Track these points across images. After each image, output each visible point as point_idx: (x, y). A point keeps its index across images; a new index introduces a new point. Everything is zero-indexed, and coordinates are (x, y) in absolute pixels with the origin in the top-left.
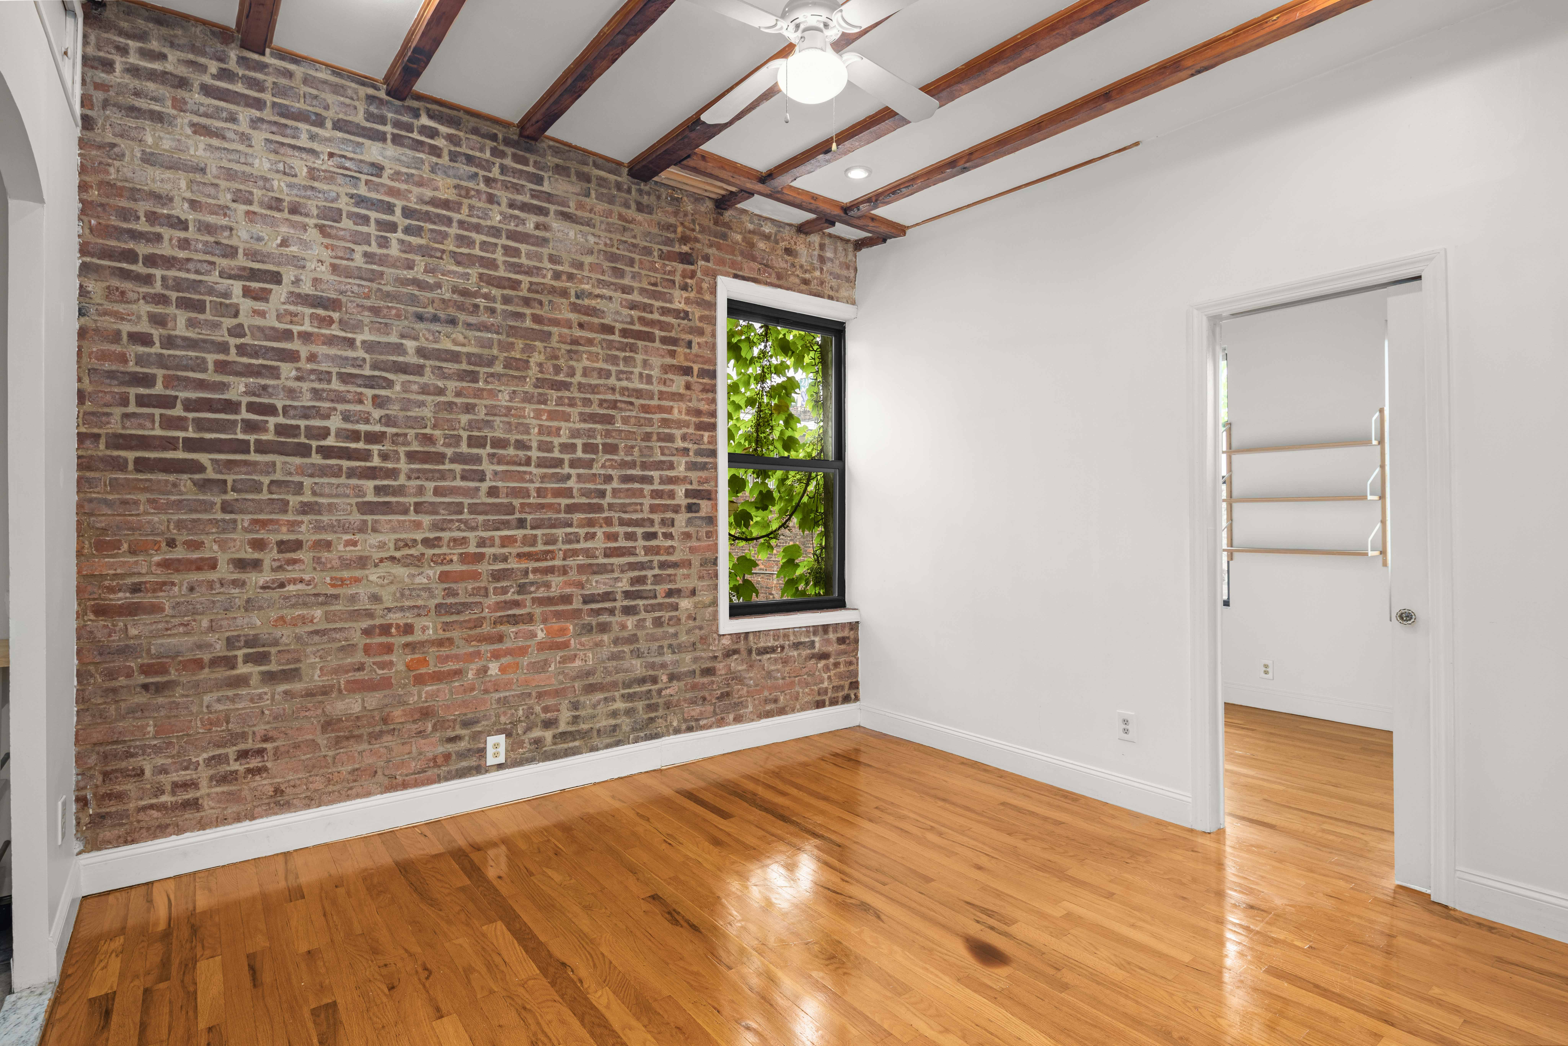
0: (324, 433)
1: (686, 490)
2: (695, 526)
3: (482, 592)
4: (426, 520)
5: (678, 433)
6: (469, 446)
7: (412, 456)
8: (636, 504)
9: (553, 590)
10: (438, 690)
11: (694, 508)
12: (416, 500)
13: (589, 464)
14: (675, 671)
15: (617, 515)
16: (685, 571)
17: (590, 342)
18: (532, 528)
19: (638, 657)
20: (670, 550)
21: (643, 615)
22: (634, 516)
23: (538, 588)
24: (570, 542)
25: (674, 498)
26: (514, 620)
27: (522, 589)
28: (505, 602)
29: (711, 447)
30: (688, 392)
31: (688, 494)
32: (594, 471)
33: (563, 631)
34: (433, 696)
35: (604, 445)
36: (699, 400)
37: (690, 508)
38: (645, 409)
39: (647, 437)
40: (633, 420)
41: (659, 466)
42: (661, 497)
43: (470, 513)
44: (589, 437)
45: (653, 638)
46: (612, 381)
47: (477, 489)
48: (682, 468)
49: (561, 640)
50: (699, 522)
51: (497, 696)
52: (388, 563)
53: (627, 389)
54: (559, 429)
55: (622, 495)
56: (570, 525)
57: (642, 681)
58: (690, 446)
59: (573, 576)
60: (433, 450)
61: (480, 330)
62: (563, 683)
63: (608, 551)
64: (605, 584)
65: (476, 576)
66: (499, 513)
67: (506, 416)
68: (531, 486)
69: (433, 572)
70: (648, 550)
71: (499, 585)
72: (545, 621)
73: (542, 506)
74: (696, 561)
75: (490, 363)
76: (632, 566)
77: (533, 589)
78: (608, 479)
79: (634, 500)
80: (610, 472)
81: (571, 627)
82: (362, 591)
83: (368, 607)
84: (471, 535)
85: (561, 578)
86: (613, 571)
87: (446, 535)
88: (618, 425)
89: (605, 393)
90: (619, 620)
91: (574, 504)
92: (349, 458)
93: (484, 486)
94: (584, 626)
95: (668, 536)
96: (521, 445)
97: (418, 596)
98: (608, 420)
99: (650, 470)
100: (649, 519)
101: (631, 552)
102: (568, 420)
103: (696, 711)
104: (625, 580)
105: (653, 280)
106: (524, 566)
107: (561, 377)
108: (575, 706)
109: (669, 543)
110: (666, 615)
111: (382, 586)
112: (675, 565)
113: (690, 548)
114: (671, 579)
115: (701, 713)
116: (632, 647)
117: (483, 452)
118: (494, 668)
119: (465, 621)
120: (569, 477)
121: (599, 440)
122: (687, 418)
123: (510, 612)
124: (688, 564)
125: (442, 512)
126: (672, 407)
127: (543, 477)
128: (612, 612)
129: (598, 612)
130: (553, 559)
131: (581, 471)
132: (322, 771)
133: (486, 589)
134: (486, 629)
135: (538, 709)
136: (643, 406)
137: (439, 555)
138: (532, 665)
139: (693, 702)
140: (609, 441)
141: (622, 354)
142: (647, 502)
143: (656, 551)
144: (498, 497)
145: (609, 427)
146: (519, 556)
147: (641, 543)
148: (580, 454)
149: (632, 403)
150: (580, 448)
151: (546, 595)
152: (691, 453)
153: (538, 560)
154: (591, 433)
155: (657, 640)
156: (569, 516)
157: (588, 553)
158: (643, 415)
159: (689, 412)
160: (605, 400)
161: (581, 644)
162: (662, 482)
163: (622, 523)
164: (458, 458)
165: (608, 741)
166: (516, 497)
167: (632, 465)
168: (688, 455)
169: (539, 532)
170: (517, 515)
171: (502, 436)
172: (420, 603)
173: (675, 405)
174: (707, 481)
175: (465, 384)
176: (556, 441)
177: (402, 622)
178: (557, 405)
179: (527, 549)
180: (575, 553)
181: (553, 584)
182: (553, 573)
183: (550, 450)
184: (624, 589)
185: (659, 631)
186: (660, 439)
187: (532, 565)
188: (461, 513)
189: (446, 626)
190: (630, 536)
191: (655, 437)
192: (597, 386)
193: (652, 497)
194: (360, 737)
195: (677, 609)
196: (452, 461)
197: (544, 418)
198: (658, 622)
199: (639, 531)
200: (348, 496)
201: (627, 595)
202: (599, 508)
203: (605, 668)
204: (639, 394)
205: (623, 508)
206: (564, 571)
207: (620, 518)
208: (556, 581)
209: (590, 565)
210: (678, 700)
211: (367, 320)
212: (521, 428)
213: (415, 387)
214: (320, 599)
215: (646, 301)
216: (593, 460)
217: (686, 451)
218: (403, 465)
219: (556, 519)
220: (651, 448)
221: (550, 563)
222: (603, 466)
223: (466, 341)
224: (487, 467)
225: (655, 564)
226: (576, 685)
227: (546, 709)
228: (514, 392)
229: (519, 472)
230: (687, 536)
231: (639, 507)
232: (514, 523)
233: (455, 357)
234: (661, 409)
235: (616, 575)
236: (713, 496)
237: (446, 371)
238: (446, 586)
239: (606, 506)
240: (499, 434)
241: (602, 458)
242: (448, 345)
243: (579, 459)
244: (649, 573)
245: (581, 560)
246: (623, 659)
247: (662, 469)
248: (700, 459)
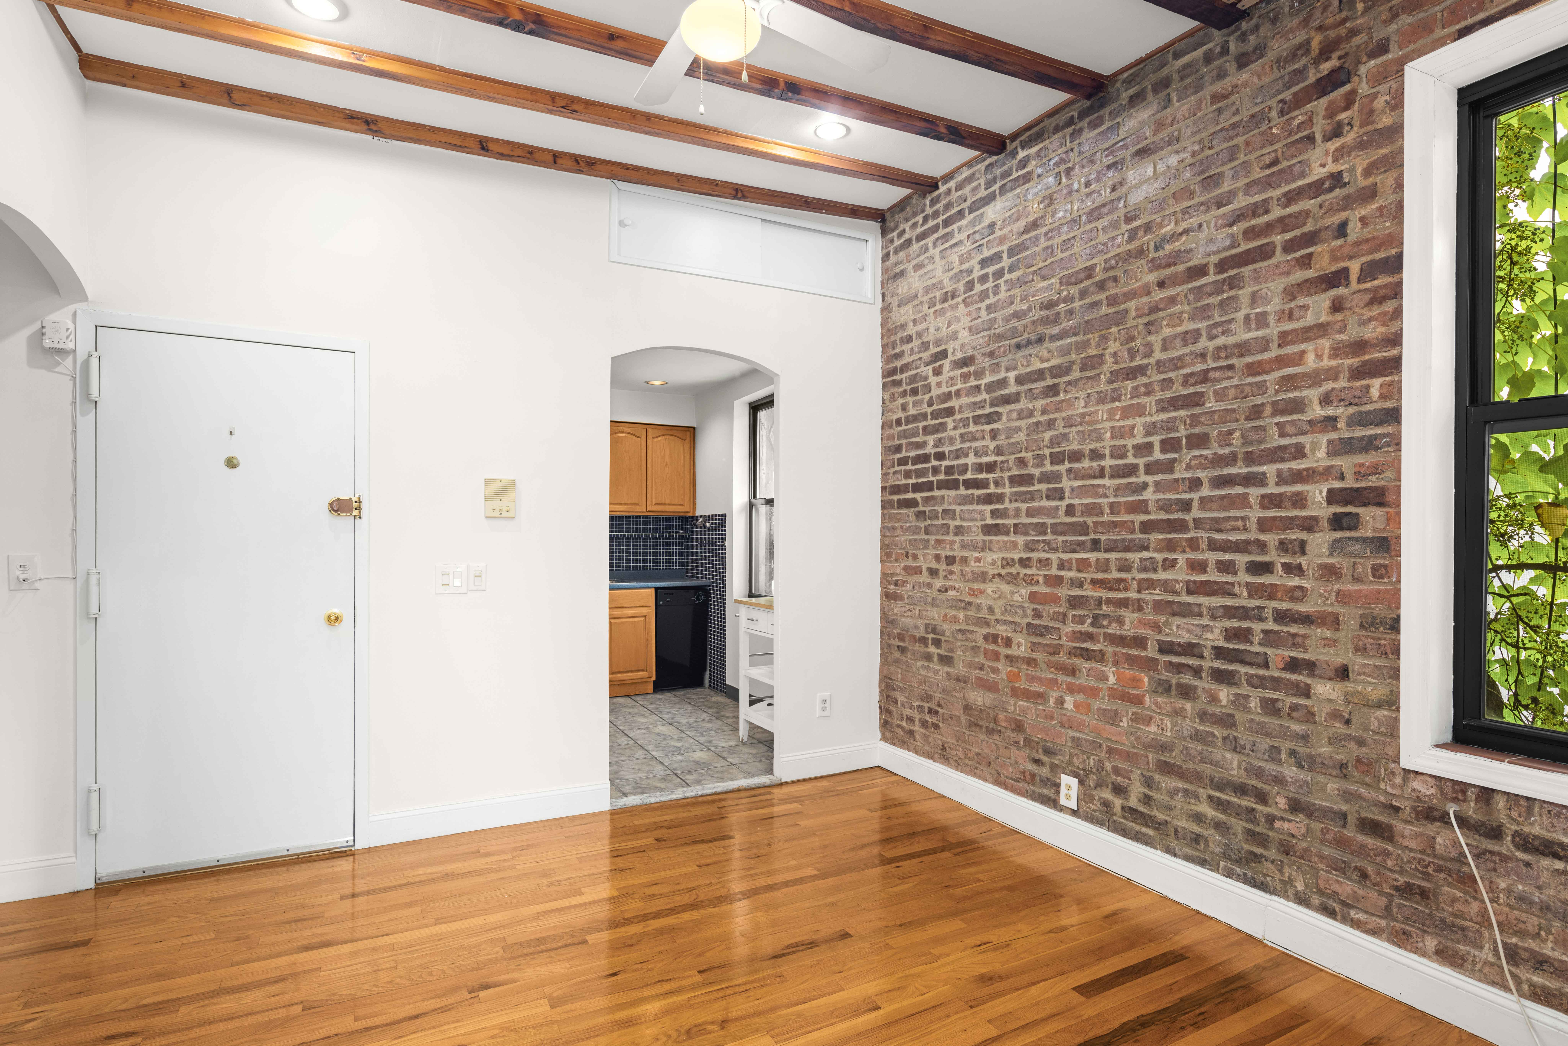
0: (964, 469)
1: (1330, 491)
2: (1349, 555)
3: (1061, 618)
4: (1021, 540)
5: (1313, 394)
6: (1052, 463)
7: (1013, 480)
8: (1236, 518)
9: (1126, 627)
10: (1027, 708)
11: (1345, 522)
12: (1015, 521)
13: (1169, 467)
14: (1303, 799)
15: (1206, 535)
16: (1328, 633)
17: (1172, 300)
18: (1106, 551)
19: (1235, 750)
20: (1297, 594)
21: (1245, 689)
22: (1233, 537)
23: (1110, 623)
24: (1145, 570)
25: (1304, 507)
26: (1087, 655)
27: (1096, 621)
28: (1081, 633)
29: (1388, 404)
30: (1339, 316)
31: (1333, 497)
32: (1177, 475)
33: (1136, 682)
34: (1024, 711)
35: (1187, 437)
36: (1363, 323)
37: (1337, 522)
38: (1253, 369)
39: (1256, 412)
40: (1231, 393)
41: (1276, 455)
42: (1279, 506)
43: (1053, 533)
44: (1169, 430)
45: (1262, 731)
46: (1204, 343)
47: (1057, 508)
48: (1321, 453)
49: (1134, 692)
50: (1357, 548)
51: (1072, 733)
52: (996, 580)
53: (1225, 347)
54: (1133, 427)
55: (1214, 506)
56: (1147, 549)
57: (1242, 790)
58: (1340, 411)
59: (1148, 613)
60: (1027, 472)
61: (1061, 338)
62: (1134, 747)
63: (1192, 585)
64: (1189, 631)
65: (1055, 600)
66: (1075, 533)
67: (1081, 424)
68: (1104, 501)
69: (1025, 591)
70: (1254, 591)
71: (1077, 613)
72: (1116, 663)
73: (1114, 524)
74: (1351, 617)
75: (1068, 370)
76: (1230, 612)
77: (1105, 623)
78: (1195, 484)
79: (1233, 513)
80: (1200, 474)
81: (1146, 680)
82: (984, 602)
83: (987, 616)
84: (1054, 557)
85: (1135, 615)
86: (1200, 615)
87: (1035, 555)
88: (1211, 404)
89: (1192, 364)
90: (1208, 686)
91: (1150, 522)
92: (978, 488)
93: (1063, 504)
94: (1160, 683)
95: (1290, 569)
96: (1096, 455)
97: (1016, 612)
98: (1195, 400)
99: (1261, 464)
100: (1258, 541)
101: (1225, 590)
102: (1142, 415)
103: (1347, 887)
104: (1217, 631)
105: (1267, 160)
106: (1098, 594)
107: (1138, 361)
108: (1148, 782)
109: (1296, 581)
110: (1287, 701)
111: (994, 599)
112: (1306, 620)
113: (1338, 593)
114: (1295, 641)
115: (1355, 896)
116: (1226, 733)
117: (1062, 468)
118: (1069, 702)
119: (1047, 645)
120: (1145, 486)
121: (1182, 432)
122: (1333, 363)
123: (1084, 645)
124: (1335, 622)
125: (1032, 532)
126: (1303, 352)
127: (1117, 490)
128: (1197, 672)
129: (1179, 668)
130: (1126, 589)
131: (1160, 477)
132: (963, 744)
133: (1065, 615)
134: (1063, 658)
135: (1108, 766)
136: (1249, 366)
137: (1029, 575)
138: (1103, 712)
139: (1341, 868)
140: (1196, 430)
141: (1215, 300)
142: (1255, 514)
143: (1271, 592)
144: (1074, 516)
145: (1197, 411)
146: (1093, 582)
147: (1244, 577)
148: (1158, 455)
149: (1231, 367)
150: (1157, 447)
151: (1118, 632)
152: (1341, 424)
153: (1111, 589)
154: (1170, 425)
155: (1268, 735)
156: (1146, 536)
157: (1167, 586)
158: (1250, 380)
159: (1337, 351)
160: (1191, 374)
161: (1156, 704)
162: (1281, 480)
163: (1214, 546)
164: (1046, 478)
165: (1189, 851)
166: (1090, 515)
167: (1232, 459)
168: (1335, 428)
169: (1112, 556)
170: (1092, 536)
171: (1076, 448)
172: (1017, 620)
173: (1309, 347)
174: (1376, 470)
175: (1049, 400)
176: (1130, 443)
177: (1005, 634)
178: (1132, 398)
179: (1100, 576)
180: (1151, 584)
181: (1127, 621)
182: (1126, 607)
183: (1123, 456)
184: (1216, 644)
185: (1273, 722)
186: (1277, 412)
187: (1105, 594)
188: (1045, 534)
189: (1034, 646)
190: (1226, 567)
191: (1268, 410)
192: (1180, 358)
193: (1263, 507)
194: (981, 727)
195: (1308, 696)
196: (1040, 481)
197: (1117, 417)
198: (1270, 707)
199: (1242, 560)
200: (976, 520)
201: (1219, 653)
202: (1182, 526)
203: (1186, 748)
204: (1242, 349)
205: (1216, 525)
206: (1139, 606)
207: (1210, 540)
208: (1130, 617)
209: (1169, 602)
210: (1307, 850)
211: (987, 365)
212: (1094, 436)
213: (1014, 415)
214: (963, 604)
215: (1258, 198)
216: (1174, 460)
217: (1330, 422)
218: (1007, 490)
219: (1131, 541)
220: (1262, 428)
221: (1124, 595)
222: (1189, 467)
223: (1049, 355)
224: (1067, 484)
225: (1268, 613)
226: (1150, 756)
227: (1116, 770)
228: (1089, 395)
229: (1093, 486)
230: (1331, 572)
231: (1240, 523)
232: (1089, 545)
233: (1040, 375)
234: (1281, 362)
235: (1205, 621)
236: (1390, 498)
237: (1034, 391)
238: (1034, 606)
239: (1191, 524)
240: (1075, 447)
241: (1187, 455)
242: (1038, 365)
243: (1157, 462)
244: (1257, 627)
245: (1158, 594)
246: (1212, 744)
247: (1282, 460)
248: (1361, 432)
